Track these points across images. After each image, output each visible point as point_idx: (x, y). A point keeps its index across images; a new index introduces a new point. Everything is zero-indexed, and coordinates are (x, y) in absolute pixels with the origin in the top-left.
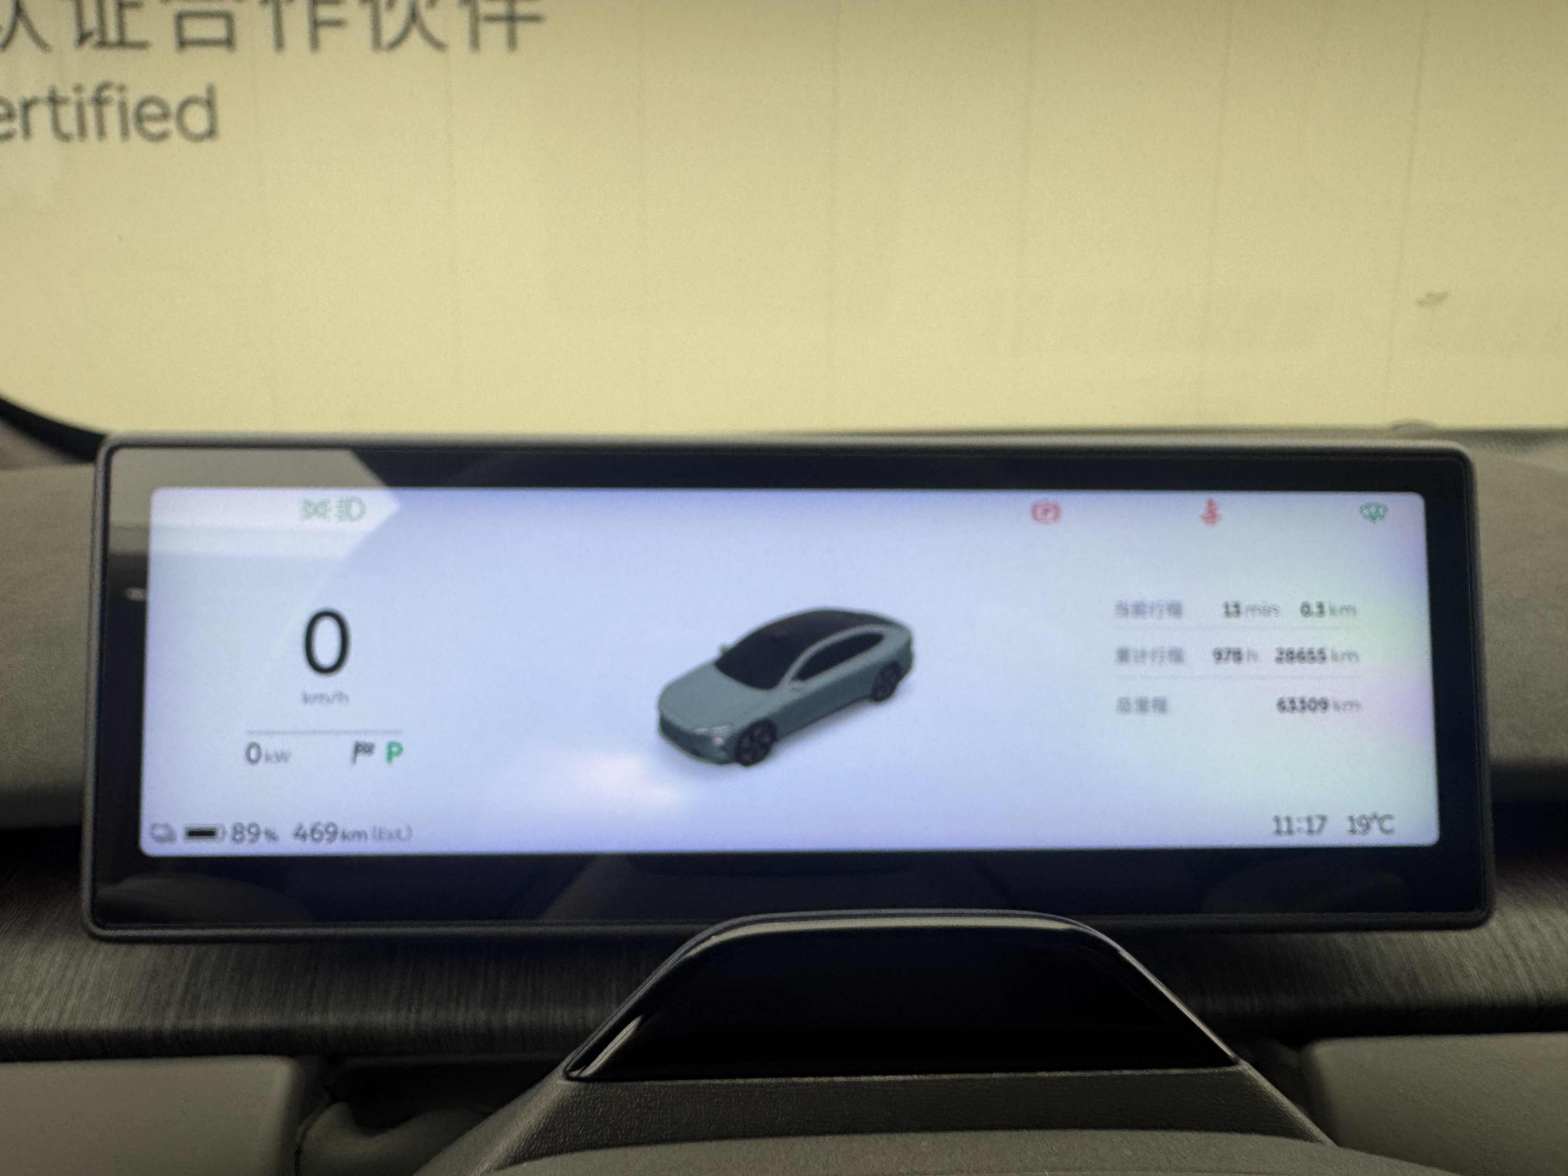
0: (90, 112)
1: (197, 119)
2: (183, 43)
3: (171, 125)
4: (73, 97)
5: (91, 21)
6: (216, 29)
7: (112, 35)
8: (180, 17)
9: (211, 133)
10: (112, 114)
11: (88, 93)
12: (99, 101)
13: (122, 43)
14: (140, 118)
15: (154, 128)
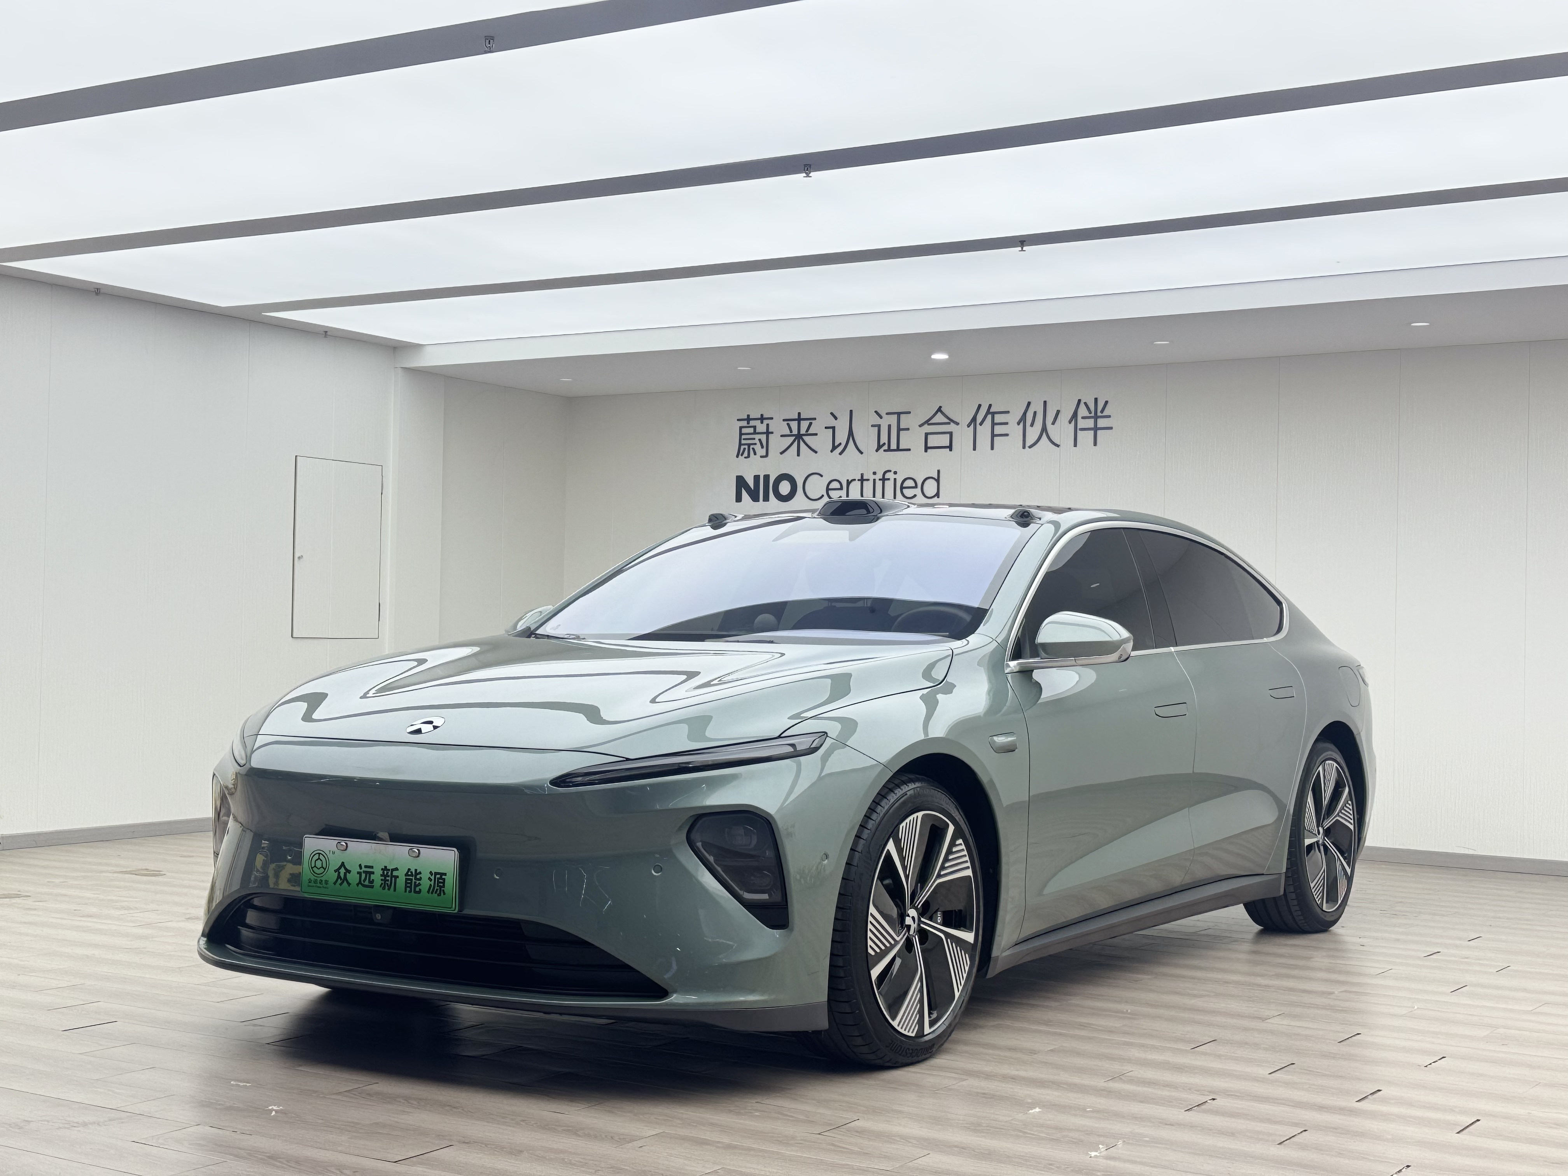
0: (879, 484)
1: (931, 488)
2: (927, 448)
3: (918, 491)
4: (872, 477)
5: (884, 439)
6: (944, 440)
7: (894, 446)
8: (927, 435)
9: (937, 495)
10: (889, 485)
11: (879, 476)
12: (884, 480)
13: (898, 449)
14: (902, 488)
15: (908, 493)
